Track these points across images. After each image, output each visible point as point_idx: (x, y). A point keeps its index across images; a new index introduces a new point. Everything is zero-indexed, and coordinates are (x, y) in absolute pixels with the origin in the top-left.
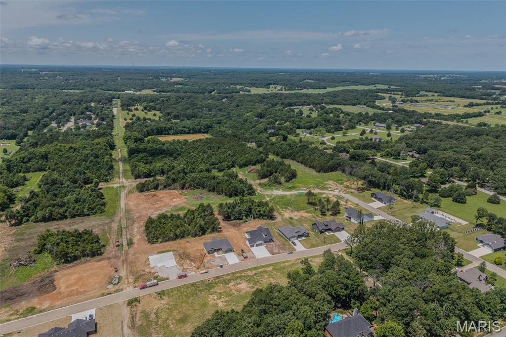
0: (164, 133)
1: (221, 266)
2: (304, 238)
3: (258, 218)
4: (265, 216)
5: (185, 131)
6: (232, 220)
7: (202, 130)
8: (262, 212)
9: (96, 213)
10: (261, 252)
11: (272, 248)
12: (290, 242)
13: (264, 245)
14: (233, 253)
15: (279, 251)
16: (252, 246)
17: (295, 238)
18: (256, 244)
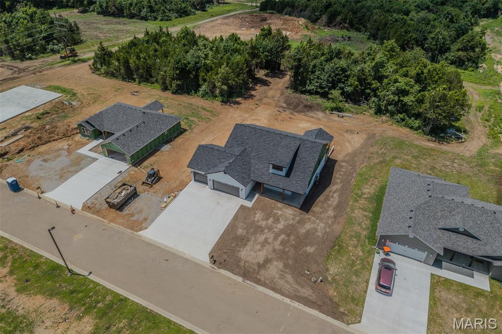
3: (392, 114)
4: (418, 116)
6: (310, 93)
8: (408, 100)
10: (191, 219)
11: (259, 230)
12: (377, 258)
13: (249, 197)
14: (123, 166)
15: (267, 261)
16: (201, 179)
17: (423, 255)
18: (211, 177)
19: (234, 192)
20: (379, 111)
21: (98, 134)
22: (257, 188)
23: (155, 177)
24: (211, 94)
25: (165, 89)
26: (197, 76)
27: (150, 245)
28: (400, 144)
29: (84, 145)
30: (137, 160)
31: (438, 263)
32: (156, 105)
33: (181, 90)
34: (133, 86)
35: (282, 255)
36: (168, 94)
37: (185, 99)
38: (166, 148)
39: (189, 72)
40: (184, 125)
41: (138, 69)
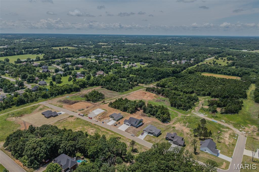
0: (214, 72)
1: (103, 123)
2: (152, 135)
3: (158, 118)
4: (160, 119)
5: (227, 73)
6: (146, 113)
7: (239, 75)
9: (120, 92)
10: (123, 127)
11: (131, 129)
13: (130, 126)
14: (116, 121)
15: (131, 132)
16: (125, 123)
17: (147, 132)
18: (126, 123)
19: (129, 125)
20: (156, 118)
21: (112, 117)
22: (132, 125)
23: (119, 123)
24: (128, 112)
25: (121, 111)
26: (127, 109)
27: (119, 129)
28: (156, 123)
29: (110, 118)
30: (117, 121)
31: (149, 134)
32: (120, 114)
33: (124, 111)
34: (116, 110)
35: (132, 132)
36: (122, 111)
37: (124, 113)
38: (121, 120)
39: (126, 108)
40: (124, 117)
41: (117, 107)
